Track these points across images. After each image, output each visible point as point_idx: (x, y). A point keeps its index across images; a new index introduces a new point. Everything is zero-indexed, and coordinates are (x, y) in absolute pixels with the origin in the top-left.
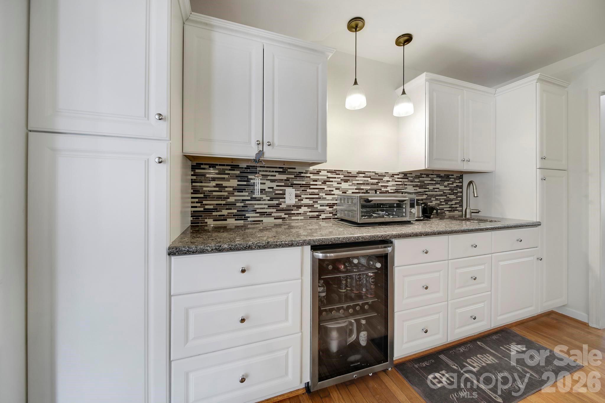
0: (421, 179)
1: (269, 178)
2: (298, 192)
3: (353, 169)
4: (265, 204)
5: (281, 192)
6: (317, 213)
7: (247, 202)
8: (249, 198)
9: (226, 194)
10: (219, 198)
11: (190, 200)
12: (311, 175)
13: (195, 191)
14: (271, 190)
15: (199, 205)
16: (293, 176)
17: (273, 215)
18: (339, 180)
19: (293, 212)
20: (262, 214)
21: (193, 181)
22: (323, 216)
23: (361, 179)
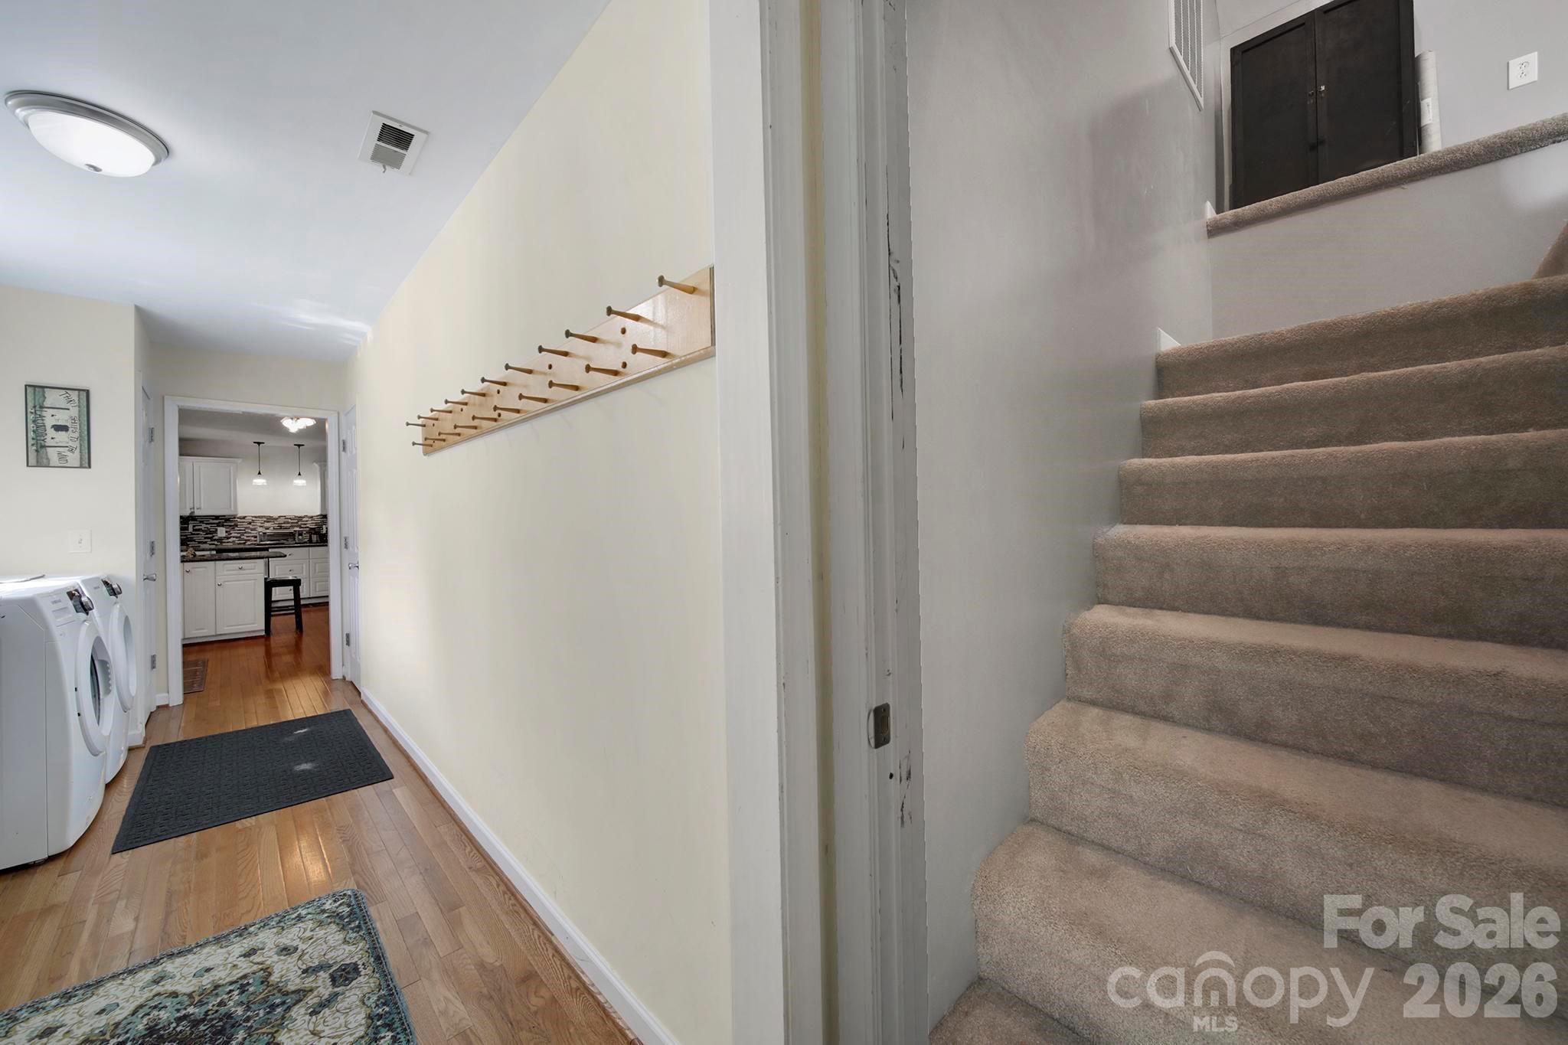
2: (228, 529)
3: (275, 515)
4: (202, 537)
5: (214, 530)
12: (239, 520)
16: (223, 521)
17: (208, 543)
18: (263, 521)
19: (223, 541)
20: (199, 542)
22: (249, 543)
23: (281, 520)
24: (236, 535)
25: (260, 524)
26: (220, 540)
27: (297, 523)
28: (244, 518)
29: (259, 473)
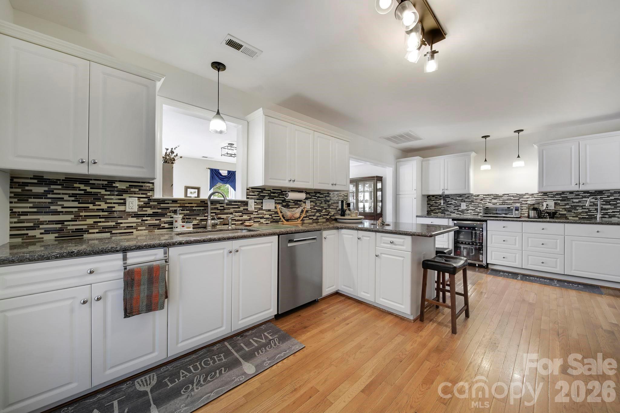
0: (562, 195)
1: (454, 199)
2: (468, 204)
3: (500, 193)
4: (452, 209)
5: (459, 204)
6: (477, 213)
7: (445, 208)
8: (446, 206)
9: (438, 205)
10: (435, 206)
11: (427, 207)
12: (474, 197)
13: (428, 204)
14: (455, 203)
15: (429, 208)
16: (465, 198)
17: (455, 213)
18: (491, 198)
19: (464, 212)
20: (451, 212)
21: (427, 201)
24: (472, 208)
25: (488, 201)
26: (462, 211)
27: (518, 199)
28: (478, 195)
29: (486, 161)
